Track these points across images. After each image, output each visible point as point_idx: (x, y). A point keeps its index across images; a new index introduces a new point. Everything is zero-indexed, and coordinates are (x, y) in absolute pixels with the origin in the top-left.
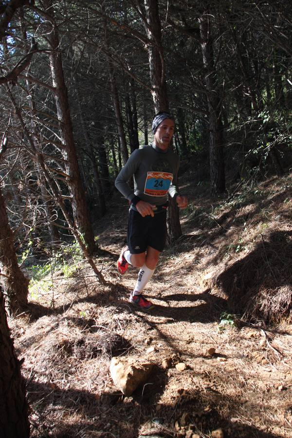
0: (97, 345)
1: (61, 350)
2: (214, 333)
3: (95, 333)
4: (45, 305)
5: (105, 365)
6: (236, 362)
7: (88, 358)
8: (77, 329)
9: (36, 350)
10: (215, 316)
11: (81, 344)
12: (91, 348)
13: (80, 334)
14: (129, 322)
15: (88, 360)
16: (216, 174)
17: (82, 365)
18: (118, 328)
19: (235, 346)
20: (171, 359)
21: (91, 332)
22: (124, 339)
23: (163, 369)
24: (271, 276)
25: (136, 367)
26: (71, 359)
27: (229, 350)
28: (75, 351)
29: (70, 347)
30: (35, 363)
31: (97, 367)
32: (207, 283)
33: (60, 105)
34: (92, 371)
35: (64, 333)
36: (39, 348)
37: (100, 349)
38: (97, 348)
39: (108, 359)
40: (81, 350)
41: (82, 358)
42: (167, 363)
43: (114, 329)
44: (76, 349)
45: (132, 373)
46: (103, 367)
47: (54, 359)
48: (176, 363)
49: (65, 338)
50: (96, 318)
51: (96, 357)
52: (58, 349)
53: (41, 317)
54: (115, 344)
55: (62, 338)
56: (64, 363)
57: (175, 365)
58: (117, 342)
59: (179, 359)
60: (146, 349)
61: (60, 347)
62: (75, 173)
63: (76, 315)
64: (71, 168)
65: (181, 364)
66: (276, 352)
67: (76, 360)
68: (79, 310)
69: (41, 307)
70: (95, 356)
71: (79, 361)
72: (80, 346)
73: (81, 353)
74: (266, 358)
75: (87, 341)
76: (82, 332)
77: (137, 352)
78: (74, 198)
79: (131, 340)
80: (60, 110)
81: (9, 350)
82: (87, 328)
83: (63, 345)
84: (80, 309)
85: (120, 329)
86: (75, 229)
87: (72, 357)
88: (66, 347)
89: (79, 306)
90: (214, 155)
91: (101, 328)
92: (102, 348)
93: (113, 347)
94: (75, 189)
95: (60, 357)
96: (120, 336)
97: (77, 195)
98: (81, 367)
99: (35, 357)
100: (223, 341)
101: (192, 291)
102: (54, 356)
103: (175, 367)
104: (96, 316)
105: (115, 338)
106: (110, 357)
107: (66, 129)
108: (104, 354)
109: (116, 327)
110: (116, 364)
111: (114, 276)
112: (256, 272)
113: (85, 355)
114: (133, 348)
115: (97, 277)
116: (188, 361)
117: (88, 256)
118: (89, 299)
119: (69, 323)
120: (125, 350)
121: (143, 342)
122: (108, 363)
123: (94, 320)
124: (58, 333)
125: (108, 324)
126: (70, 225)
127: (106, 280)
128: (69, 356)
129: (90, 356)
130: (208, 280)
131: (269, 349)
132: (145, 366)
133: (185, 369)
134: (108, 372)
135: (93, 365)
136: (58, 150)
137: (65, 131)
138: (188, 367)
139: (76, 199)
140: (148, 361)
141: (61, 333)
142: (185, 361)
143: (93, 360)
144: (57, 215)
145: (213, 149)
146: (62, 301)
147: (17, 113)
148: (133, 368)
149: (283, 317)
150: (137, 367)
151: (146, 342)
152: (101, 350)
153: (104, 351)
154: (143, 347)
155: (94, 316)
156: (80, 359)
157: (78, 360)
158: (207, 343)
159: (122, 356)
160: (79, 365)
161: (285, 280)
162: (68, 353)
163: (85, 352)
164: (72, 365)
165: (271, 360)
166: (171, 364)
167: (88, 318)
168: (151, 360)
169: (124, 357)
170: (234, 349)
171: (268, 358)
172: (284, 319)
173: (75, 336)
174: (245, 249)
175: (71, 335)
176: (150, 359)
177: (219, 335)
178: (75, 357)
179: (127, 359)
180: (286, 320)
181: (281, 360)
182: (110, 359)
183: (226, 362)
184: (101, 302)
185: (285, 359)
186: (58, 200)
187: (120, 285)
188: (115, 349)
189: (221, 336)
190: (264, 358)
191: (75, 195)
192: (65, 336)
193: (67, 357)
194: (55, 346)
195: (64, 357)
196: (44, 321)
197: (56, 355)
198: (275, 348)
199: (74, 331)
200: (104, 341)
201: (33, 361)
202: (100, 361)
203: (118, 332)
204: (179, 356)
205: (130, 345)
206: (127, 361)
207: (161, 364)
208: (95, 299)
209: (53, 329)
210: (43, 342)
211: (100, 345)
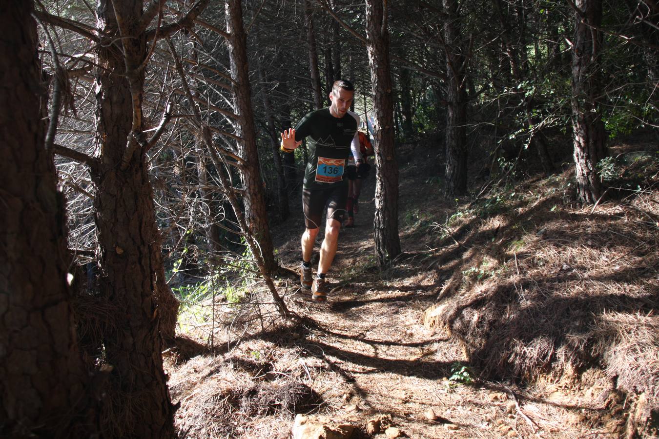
0: (276, 397)
1: (224, 402)
2: (441, 391)
3: (272, 382)
4: (200, 342)
5: (286, 425)
6: (471, 432)
7: (261, 414)
8: (247, 375)
9: (187, 400)
10: (444, 368)
11: (253, 395)
12: (266, 401)
13: (251, 382)
14: (319, 369)
15: (260, 418)
16: (455, 167)
17: (253, 424)
18: (305, 377)
19: (471, 410)
20: (379, 421)
21: (266, 380)
22: (314, 391)
23: (367, 434)
24: (526, 314)
25: (330, 428)
26: (237, 415)
27: (462, 414)
28: (244, 404)
29: (237, 398)
30: (186, 418)
31: (274, 427)
32: (434, 321)
33: (234, 59)
34: (267, 432)
35: (229, 380)
36: (192, 397)
37: (279, 403)
38: (274, 402)
39: (290, 417)
40: (252, 403)
41: (253, 415)
42: (374, 427)
43: (299, 379)
44: (245, 403)
45: (325, 435)
46: (283, 428)
47: (213, 413)
48: (386, 427)
49: (230, 386)
50: (273, 362)
51: (272, 414)
52: (220, 399)
53: (193, 357)
54: (300, 398)
55: (225, 385)
56: (227, 419)
57: (386, 429)
58: (304, 395)
59: (391, 422)
60: (343, 407)
61: (222, 397)
62: (251, 155)
63: (247, 355)
64: (245, 148)
65: (393, 428)
66: (529, 422)
67: (245, 417)
68: (249, 349)
69: (194, 343)
70: (271, 412)
71: (248, 419)
72: (251, 397)
73: (252, 407)
74: (514, 429)
75: (261, 392)
76: (253, 380)
77: (331, 410)
78: (247, 191)
79: (323, 393)
80: (234, 64)
81: (161, 388)
82: (261, 374)
83: (227, 395)
84: (251, 347)
85: (308, 379)
86: (249, 235)
87: (240, 413)
88: (232, 399)
89: (251, 344)
90: (452, 139)
91: (281, 376)
92: (282, 403)
93: (298, 401)
94: (249, 179)
95: (222, 411)
96: (307, 387)
97: (252, 187)
98: (251, 427)
99: (187, 410)
100: (454, 403)
101: (413, 331)
102: (214, 408)
103: (384, 432)
104: (274, 358)
105: (301, 389)
106: (293, 415)
107: (241, 92)
108: (285, 410)
109: (302, 376)
110: (302, 423)
111: (300, 305)
112: (505, 307)
113: (257, 411)
114: (326, 405)
115: (277, 304)
116: (403, 426)
117: (266, 274)
118: (264, 335)
119: (235, 366)
120: (315, 406)
121: (341, 397)
122: (289, 423)
123: (271, 365)
124: (220, 378)
125: (290, 371)
126: (242, 230)
127: (290, 310)
128: (235, 411)
129: (264, 411)
130: (435, 317)
131: (519, 417)
132: (342, 427)
133: (398, 436)
134: (290, 433)
135: (268, 425)
136: (228, 122)
137: (241, 95)
138: (403, 434)
139: (250, 193)
140: (348, 421)
141: (224, 379)
142: (399, 425)
143: (269, 417)
144: (224, 214)
145: (451, 131)
146: (225, 336)
147: (177, 68)
148: (327, 429)
149: (541, 373)
150: (332, 429)
151: (345, 397)
152: (280, 405)
153: (285, 406)
154: (340, 405)
155: (271, 359)
156: (250, 416)
157: (248, 416)
158: (430, 405)
159: (309, 414)
160: (250, 423)
161: (546, 321)
162: (234, 406)
163: (257, 406)
164: (238, 424)
165: (521, 433)
166: (379, 429)
167: (263, 361)
168: (351, 421)
169: (314, 416)
170: (469, 414)
171: (517, 430)
172: (543, 376)
173: (243, 383)
174: (491, 276)
175: (239, 382)
176: (350, 419)
177: (448, 394)
178: (244, 413)
179: (317, 418)
180: (545, 377)
181: (536, 433)
182: (293, 418)
183: (457, 431)
184: (282, 340)
185: (542, 433)
186: (227, 192)
187: (310, 319)
188: (300, 404)
189: (452, 395)
190: (511, 429)
191: (249, 188)
192: (229, 383)
193: (232, 412)
194: (216, 395)
195: (228, 411)
196: (198, 362)
197: (217, 407)
198: (527, 416)
199: (243, 377)
200: (285, 392)
201: (183, 415)
202: (278, 420)
203: (305, 383)
204: (390, 418)
205: (322, 401)
206: (317, 420)
207: (365, 428)
208: (273, 336)
209: (211, 373)
210: (198, 391)
211: (279, 398)
